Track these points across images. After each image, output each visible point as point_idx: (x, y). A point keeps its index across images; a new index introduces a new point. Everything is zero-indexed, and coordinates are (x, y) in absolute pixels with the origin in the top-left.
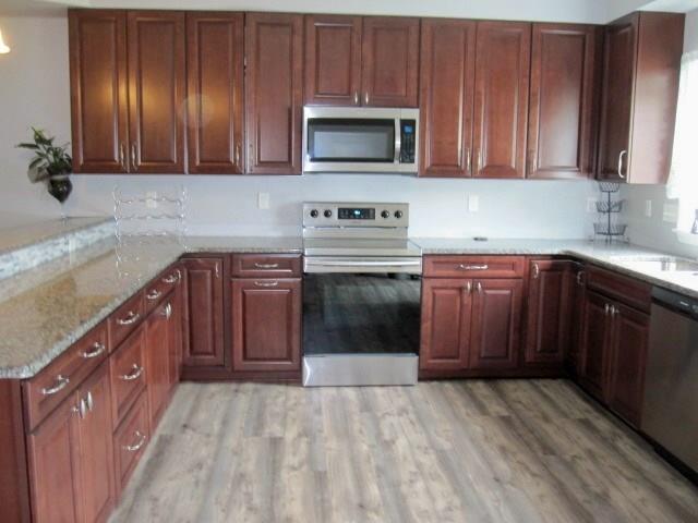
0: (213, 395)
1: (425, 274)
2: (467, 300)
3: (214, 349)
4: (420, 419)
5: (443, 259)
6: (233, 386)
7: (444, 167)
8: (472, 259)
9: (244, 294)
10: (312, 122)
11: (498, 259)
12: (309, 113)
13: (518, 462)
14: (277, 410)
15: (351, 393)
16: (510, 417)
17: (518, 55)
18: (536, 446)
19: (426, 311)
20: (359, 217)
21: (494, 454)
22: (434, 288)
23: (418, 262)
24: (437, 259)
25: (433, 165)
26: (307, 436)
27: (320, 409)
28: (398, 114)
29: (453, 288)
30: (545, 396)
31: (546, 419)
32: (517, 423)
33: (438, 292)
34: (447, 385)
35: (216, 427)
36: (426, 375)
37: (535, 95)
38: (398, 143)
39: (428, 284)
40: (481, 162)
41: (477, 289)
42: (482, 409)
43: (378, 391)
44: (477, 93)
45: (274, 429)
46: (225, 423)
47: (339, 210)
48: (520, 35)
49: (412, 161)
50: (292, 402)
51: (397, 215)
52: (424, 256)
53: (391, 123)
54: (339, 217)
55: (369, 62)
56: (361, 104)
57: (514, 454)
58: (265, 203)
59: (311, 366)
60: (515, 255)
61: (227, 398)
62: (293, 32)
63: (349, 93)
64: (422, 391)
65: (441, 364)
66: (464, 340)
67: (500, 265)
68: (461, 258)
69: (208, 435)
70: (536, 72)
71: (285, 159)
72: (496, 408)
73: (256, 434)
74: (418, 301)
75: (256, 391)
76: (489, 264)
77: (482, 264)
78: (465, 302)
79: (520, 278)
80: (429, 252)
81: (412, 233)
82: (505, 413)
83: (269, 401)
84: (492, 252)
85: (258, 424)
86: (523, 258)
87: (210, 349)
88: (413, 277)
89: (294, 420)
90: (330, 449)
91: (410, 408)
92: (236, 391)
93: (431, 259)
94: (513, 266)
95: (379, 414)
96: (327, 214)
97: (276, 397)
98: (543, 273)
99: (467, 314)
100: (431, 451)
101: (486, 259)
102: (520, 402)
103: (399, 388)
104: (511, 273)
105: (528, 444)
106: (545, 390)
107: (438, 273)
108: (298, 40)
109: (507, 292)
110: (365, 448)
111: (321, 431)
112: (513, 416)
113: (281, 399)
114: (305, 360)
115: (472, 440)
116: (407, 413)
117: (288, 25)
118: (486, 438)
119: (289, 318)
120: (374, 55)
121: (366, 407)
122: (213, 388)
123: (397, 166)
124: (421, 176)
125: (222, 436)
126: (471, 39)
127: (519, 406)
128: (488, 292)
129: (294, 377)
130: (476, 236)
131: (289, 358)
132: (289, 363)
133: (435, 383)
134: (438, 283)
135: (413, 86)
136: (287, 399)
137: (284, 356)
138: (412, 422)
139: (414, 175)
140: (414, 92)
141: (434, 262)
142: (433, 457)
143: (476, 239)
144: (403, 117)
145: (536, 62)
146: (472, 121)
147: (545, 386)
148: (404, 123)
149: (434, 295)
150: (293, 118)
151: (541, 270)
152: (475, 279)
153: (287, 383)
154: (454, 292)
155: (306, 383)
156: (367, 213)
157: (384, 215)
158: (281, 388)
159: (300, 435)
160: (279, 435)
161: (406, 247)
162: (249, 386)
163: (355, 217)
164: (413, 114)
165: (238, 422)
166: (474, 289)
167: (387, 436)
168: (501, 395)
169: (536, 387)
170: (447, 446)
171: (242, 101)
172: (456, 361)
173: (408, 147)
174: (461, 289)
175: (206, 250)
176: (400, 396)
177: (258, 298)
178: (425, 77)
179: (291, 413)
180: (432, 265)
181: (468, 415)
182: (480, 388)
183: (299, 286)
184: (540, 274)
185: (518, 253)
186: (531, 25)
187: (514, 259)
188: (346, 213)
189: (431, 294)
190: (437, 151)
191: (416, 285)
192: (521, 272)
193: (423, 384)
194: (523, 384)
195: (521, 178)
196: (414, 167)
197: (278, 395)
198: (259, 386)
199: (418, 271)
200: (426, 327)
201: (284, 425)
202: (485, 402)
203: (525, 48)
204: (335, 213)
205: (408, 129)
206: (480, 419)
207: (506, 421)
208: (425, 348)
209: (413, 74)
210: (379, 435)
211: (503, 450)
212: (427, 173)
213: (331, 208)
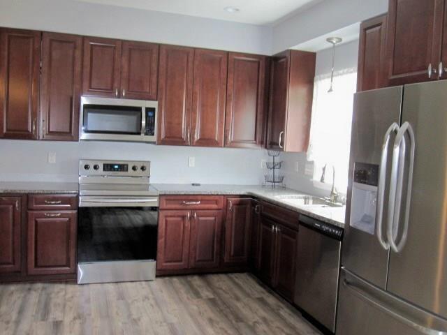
0: (12, 293)
1: (161, 208)
2: (187, 224)
3: (14, 261)
4: (157, 303)
5: (172, 198)
6: (28, 286)
7: (173, 139)
8: (191, 198)
9: (36, 222)
10: (86, 107)
11: (207, 198)
12: (84, 101)
13: (220, 328)
14: (59, 301)
15: (111, 287)
16: (214, 299)
17: (220, 71)
18: (231, 317)
19: (161, 230)
20: (117, 170)
21: (205, 323)
22: (166, 216)
23: (156, 200)
24: (168, 198)
25: (165, 137)
26: (80, 318)
27: (89, 299)
28: (144, 104)
29: (178, 216)
30: (237, 284)
31: (238, 299)
32: (219, 302)
33: (168, 219)
34: (175, 279)
35: (14, 316)
36: (161, 274)
37: (230, 96)
38: (144, 122)
39: (162, 214)
40: (197, 136)
41: (194, 217)
42: (197, 294)
43: (129, 284)
44: (194, 93)
45: (55, 314)
46: (21, 312)
47: (104, 165)
48: (221, 59)
49: (153, 134)
50: (69, 296)
51: (143, 168)
52: (160, 196)
53: (139, 109)
54: (104, 170)
55: (126, 69)
56: (120, 96)
57: (218, 323)
58: (53, 159)
59: (83, 270)
60: (217, 195)
61: (22, 295)
62: (75, 48)
63: (112, 89)
64: (158, 284)
65: (170, 266)
66: (186, 251)
67: (208, 202)
68: (184, 197)
69: (8, 323)
70: (231, 82)
71: (68, 131)
72: (206, 293)
73: (43, 320)
74: (156, 223)
75: (44, 289)
76: (201, 200)
77: (197, 201)
78: (186, 225)
79: (220, 209)
80: (163, 193)
81: (152, 181)
82: (212, 296)
83: (53, 295)
84: (203, 193)
85: (45, 311)
86: (222, 197)
87: (11, 260)
88: (153, 209)
89: (71, 308)
90: (96, 327)
91: (151, 296)
92: (30, 289)
93: (164, 198)
94: (217, 202)
95: (130, 301)
96: (96, 167)
97: (58, 292)
98: (234, 207)
99: (187, 233)
100: (164, 324)
101: (199, 198)
102: (221, 289)
103: (144, 283)
104: (215, 206)
105: (226, 316)
106: (237, 280)
107: (169, 206)
108: (78, 53)
109: (213, 218)
110: (120, 324)
111: (90, 315)
112: (217, 298)
113: (63, 293)
114: (79, 266)
115: (192, 316)
116: (149, 299)
117: (72, 42)
118: (200, 313)
119: (69, 238)
120: (129, 65)
121: (121, 296)
122: (13, 288)
123: (143, 137)
124: (158, 144)
125: (17, 322)
126: (191, 59)
127: (220, 291)
128: (201, 218)
129: (72, 278)
130: (192, 183)
131: (68, 265)
132: (68, 268)
133: (167, 278)
134: (169, 213)
135: (154, 87)
136: (66, 294)
137: (64, 264)
138: (152, 305)
139: (154, 143)
140: (154, 91)
141: (167, 200)
142: (166, 328)
143: (193, 185)
144: (147, 106)
145: (230, 76)
146: (191, 110)
147: (237, 278)
148: (148, 110)
149: (166, 221)
150: (73, 103)
151: (233, 205)
152: (193, 210)
153: (67, 282)
154: (180, 219)
155: (79, 282)
156: (123, 167)
157: (134, 168)
158: (62, 286)
159: (75, 319)
160: (60, 319)
161: (148, 190)
162: (39, 285)
163: (115, 170)
164: (154, 104)
165: (31, 310)
166: (192, 217)
167: (135, 316)
168: (209, 284)
169: (231, 279)
170: (175, 320)
171: (38, 90)
172: (181, 263)
173: (150, 124)
174: (184, 217)
175: (9, 191)
176: (143, 288)
177: (45, 223)
178: (162, 81)
179: (69, 303)
180: (165, 202)
181: (188, 299)
182: (196, 281)
183: (76, 216)
184: (232, 207)
185: (220, 193)
186: (228, 53)
187: (217, 198)
188: (109, 167)
189: (164, 220)
190: (168, 129)
191: (155, 214)
192: (221, 205)
193: (159, 280)
194: (223, 277)
195: (221, 147)
196: (154, 138)
197: (60, 291)
198: (46, 285)
199: (157, 205)
200: (161, 242)
201: (64, 311)
202: (199, 289)
203: (224, 66)
204: (101, 167)
205: (150, 114)
206: (195, 301)
207: (212, 302)
208: (160, 255)
209: (154, 79)
210: (130, 315)
211: (211, 320)
212: (162, 142)
213: (98, 163)
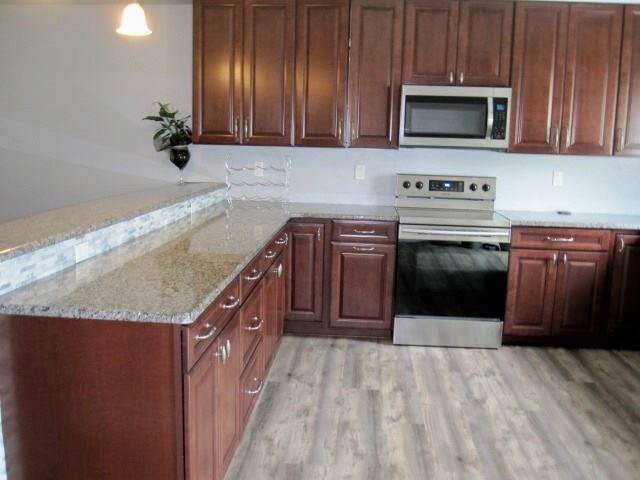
0: (312, 348)
1: (513, 245)
2: (552, 270)
3: (313, 306)
4: (506, 380)
5: (531, 231)
6: (330, 341)
7: (533, 144)
8: (559, 232)
9: (342, 257)
10: (410, 99)
11: (585, 233)
12: (408, 90)
13: (607, 428)
14: (372, 364)
15: (438, 353)
16: (593, 384)
17: (610, 36)
18: (623, 413)
19: (513, 279)
20: (449, 189)
21: (583, 419)
22: (521, 258)
23: (506, 233)
24: (526, 230)
25: (523, 141)
26: (402, 390)
27: (411, 366)
28: (490, 93)
29: (538, 259)
30: (628, 366)
31: (631, 388)
32: (601, 389)
33: (524, 262)
34: (530, 351)
35: (318, 378)
36: (509, 340)
37: (625, 74)
38: (490, 121)
39: (515, 254)
40: (569, 140)
41: (562, 261)
42: (567, 376)
43: (464, 352)
44: (568, 74)
45: (369, 381)
46: (325, 373)
47: (431, 182)
48: (611, 19)
49: (504, 138)
50: (384, 359)
51: (485, 188)
52: (514, 227)
53: (484, 101)
54: (430, 189)
55: (464, 43)
56: (456, 83)
57: (602, 420)
58: (361, 174)
59: (404, 325)
60: (602, 229)
61: (325, 352)
62: (394, 17)
63: (445, 73)
64: (505, 354)
65: (523, 331)
66: (548, 309)
67: (586, 239)
68: (548, 231)
69: (311, 385)
70: (628, 52)
71: (384, 134)
72: (579, 374)
73: (355, 387)
74: (506, 269)
75: (350, 347)
76: (575, 237)
77: (569, 236)
78: (550, 273)
79: (605, 251)
80: (518, 224)
81: (498, 206)
82: (589, 380)
83: (363, 356)
84: (578, 226)
85: (355, 376)
86: (609, 232)
87: (309, 306)
88: (504, 247)
89: (389, 375)
90: (425, 404)
91: (497, 370)
92: (332, 346)
93: (519, 231)
94: (599, 240)
95: (468, 374)
96: (419, 186)
97: (370, 353)
98: (628, 247)
99: (551, 284)
100: (521, 412)
101: (572, 232)
102: (603, 371)
103: (484, 351)
104: (596, 246)
105: (614, 411)
106: (627, 361)
107: (526, 243)
108: (398, 24)
109: (592, 264)
110: (457, 405)
111: (414, 387)
112: (597, 383)
113: (374, 355)
114: (397, 320)
115: (561, 405)
116: (494, 374)
117: (389, 9)
118: (573, 402)
119: (383, 281)
120: (470, 36)
121: (455, 367)
122: (311, 342)
123: (488, 142)
124: (511, 152)
125: (323, 386)
126: (563, 21)
127: (602, 374)
128: (573, 263)
129: (386, 336)
130: (561, 210)
131: (381, 317)
132: (381, 322)
133: (517, 348)
134: (525, 253)
135: (506, 66)
136: (379, 357)
137: (377, 315)
138: (499, 383)
139: (506, 151)
140: (506, 73)
141: (522, 234)
142: (524, 417)
143: (560, 213)
144: (496, 96)
145: (628, 43)
146: (561, 100)
147: (627, 357)
148: (497, 101)
149: (521, 264)
150: (392, 95)
151: (626, 245)
152: (561, 250)
153: (378, 341)
154: (540, 262)
155: (395, 341)
156: (457, 186)
157: (472, 187)
158: (373, 345)
159: (395, 390)
160: (376, 388)
161: (491, 218)
162: (344, 342)
163: (445, 189)
164: (505, 93)
165: (338, 374)
166: (560, 260)
167: (477, 395)
168: (584, 363)
169: (616, 356)
170: (535, 408)
171: (345, 79)
172: (538, 328)
173: (500, 123)
174: (547, 260)
175: (310, 216)
176: (485, 358)
177: (354, 260)
178: (518, 57)
179: (384, 368)
180: (519, 236)
181: (552, 379)
182: (562, 355)
183: (394, 251)
184: (625, 248)
185: (605, 227)
186: (624, 7)
187: (601, 233)
188: (436, 185)
189: (517, 262)
190: (527, 130)
191: (504, 256)
192: (606, 245)
193: (507, 350)
194: (605, 354)
195: (608, 155)
196: (504, 143)
197: (373, 353)
198: (353, 342)
199: (506, 241)
200: (512, 295)
201: (379, 378)
202: (568, 368)
203: (617, 30)
204: (426, 186)
205: (500, 107)
206: (565, 384)
207: (591, 387)
208: (510, 314)
209: (506, 55)
210: (469, 394)
211: (591, 415)
212: (516, 149)
213: (422, 180)
